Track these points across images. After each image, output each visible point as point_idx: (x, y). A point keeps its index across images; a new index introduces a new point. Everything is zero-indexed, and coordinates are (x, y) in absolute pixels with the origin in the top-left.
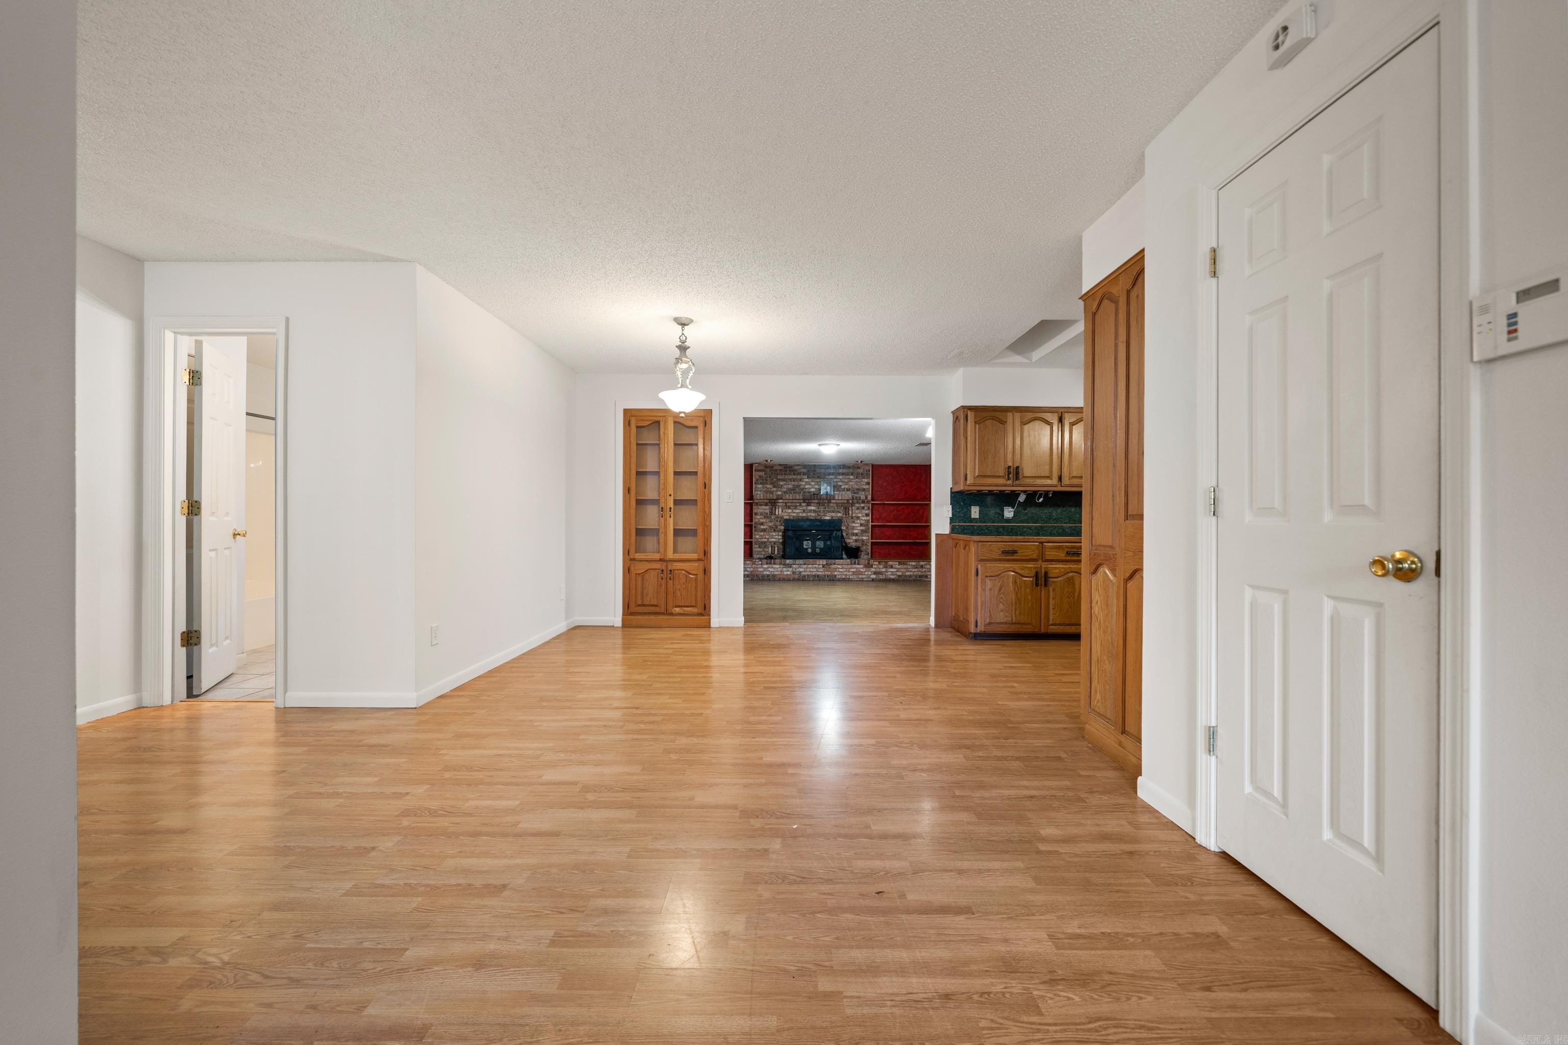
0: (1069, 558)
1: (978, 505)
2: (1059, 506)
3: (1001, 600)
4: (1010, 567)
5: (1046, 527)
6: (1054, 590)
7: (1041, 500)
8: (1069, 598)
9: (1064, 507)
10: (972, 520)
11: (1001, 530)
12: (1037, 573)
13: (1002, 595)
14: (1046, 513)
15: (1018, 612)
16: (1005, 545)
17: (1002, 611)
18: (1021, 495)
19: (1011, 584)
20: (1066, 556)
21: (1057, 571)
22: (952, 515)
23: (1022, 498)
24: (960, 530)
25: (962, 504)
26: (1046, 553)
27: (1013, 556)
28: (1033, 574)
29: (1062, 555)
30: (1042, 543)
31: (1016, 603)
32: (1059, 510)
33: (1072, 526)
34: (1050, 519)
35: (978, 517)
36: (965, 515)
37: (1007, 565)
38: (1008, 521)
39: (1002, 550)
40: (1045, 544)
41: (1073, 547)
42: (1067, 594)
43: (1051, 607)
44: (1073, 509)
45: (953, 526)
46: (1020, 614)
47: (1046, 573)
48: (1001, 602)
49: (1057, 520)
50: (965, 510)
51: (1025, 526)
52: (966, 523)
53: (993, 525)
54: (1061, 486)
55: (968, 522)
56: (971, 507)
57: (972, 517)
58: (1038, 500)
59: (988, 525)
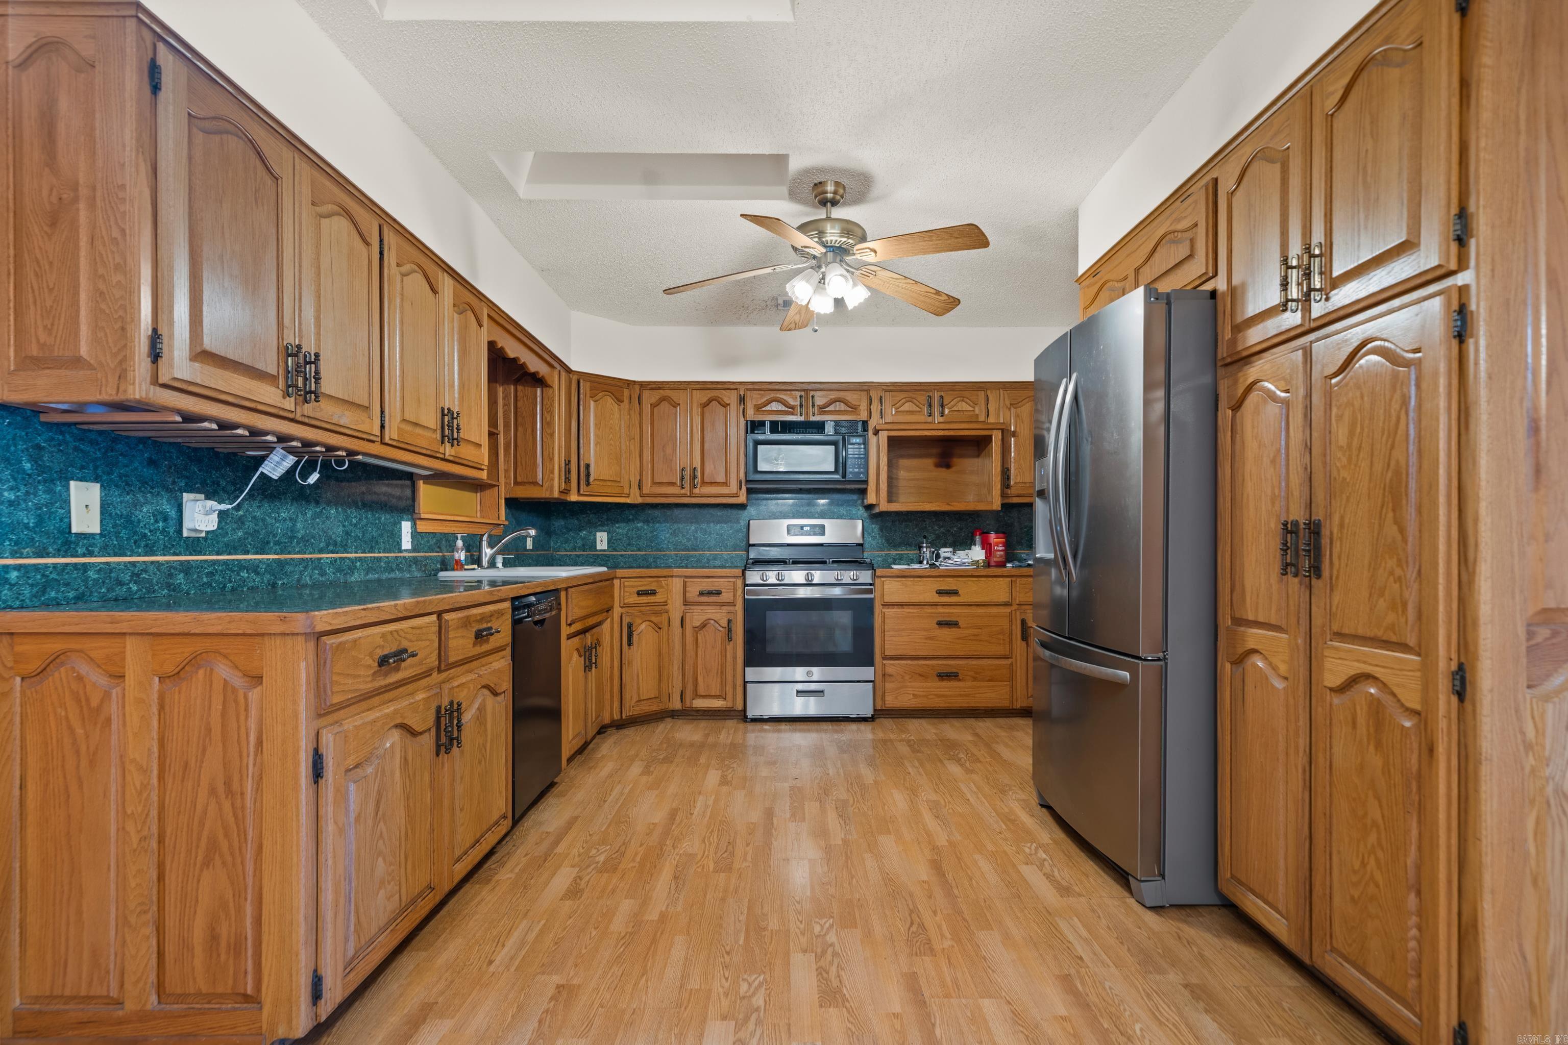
0: (475, 650)
1: (96, 479)
3: (382, 840)
4: (394, 713)
6: (460, 753)
7: (314, 478)
9: (317, 503)
10: (74, 543)
11: (180, 578)
12: (438, 713)
13: (383, 823)
14: (285, 520)
15: (408, 865)
18: (275, 457)
19: (396, 777)
20: (475, 645)
23: (276, 466)
24: (27, 592)
25: (27, 466)
27: (397, 669)
28: (430, 719)
32: (309, 514)
34: (292, 538)
35: (96, 529)
36: (40, 521)
37: (388, 708)
38: (195, 545)
39: (380, 653)
40: (447, 616)
41: (483, 618)
43: (457, 807)
46: (411, 868)
47: (452, 705)
48: (380, 854)
50: (43, 497)
51: (241, 565)
52: (48, 555)
53: (152, 562)
54: (383, 443)
55: (58, 553)
56: (66, 478)
57: (74, 530)
58: (304, 477)
59: (133, 564)
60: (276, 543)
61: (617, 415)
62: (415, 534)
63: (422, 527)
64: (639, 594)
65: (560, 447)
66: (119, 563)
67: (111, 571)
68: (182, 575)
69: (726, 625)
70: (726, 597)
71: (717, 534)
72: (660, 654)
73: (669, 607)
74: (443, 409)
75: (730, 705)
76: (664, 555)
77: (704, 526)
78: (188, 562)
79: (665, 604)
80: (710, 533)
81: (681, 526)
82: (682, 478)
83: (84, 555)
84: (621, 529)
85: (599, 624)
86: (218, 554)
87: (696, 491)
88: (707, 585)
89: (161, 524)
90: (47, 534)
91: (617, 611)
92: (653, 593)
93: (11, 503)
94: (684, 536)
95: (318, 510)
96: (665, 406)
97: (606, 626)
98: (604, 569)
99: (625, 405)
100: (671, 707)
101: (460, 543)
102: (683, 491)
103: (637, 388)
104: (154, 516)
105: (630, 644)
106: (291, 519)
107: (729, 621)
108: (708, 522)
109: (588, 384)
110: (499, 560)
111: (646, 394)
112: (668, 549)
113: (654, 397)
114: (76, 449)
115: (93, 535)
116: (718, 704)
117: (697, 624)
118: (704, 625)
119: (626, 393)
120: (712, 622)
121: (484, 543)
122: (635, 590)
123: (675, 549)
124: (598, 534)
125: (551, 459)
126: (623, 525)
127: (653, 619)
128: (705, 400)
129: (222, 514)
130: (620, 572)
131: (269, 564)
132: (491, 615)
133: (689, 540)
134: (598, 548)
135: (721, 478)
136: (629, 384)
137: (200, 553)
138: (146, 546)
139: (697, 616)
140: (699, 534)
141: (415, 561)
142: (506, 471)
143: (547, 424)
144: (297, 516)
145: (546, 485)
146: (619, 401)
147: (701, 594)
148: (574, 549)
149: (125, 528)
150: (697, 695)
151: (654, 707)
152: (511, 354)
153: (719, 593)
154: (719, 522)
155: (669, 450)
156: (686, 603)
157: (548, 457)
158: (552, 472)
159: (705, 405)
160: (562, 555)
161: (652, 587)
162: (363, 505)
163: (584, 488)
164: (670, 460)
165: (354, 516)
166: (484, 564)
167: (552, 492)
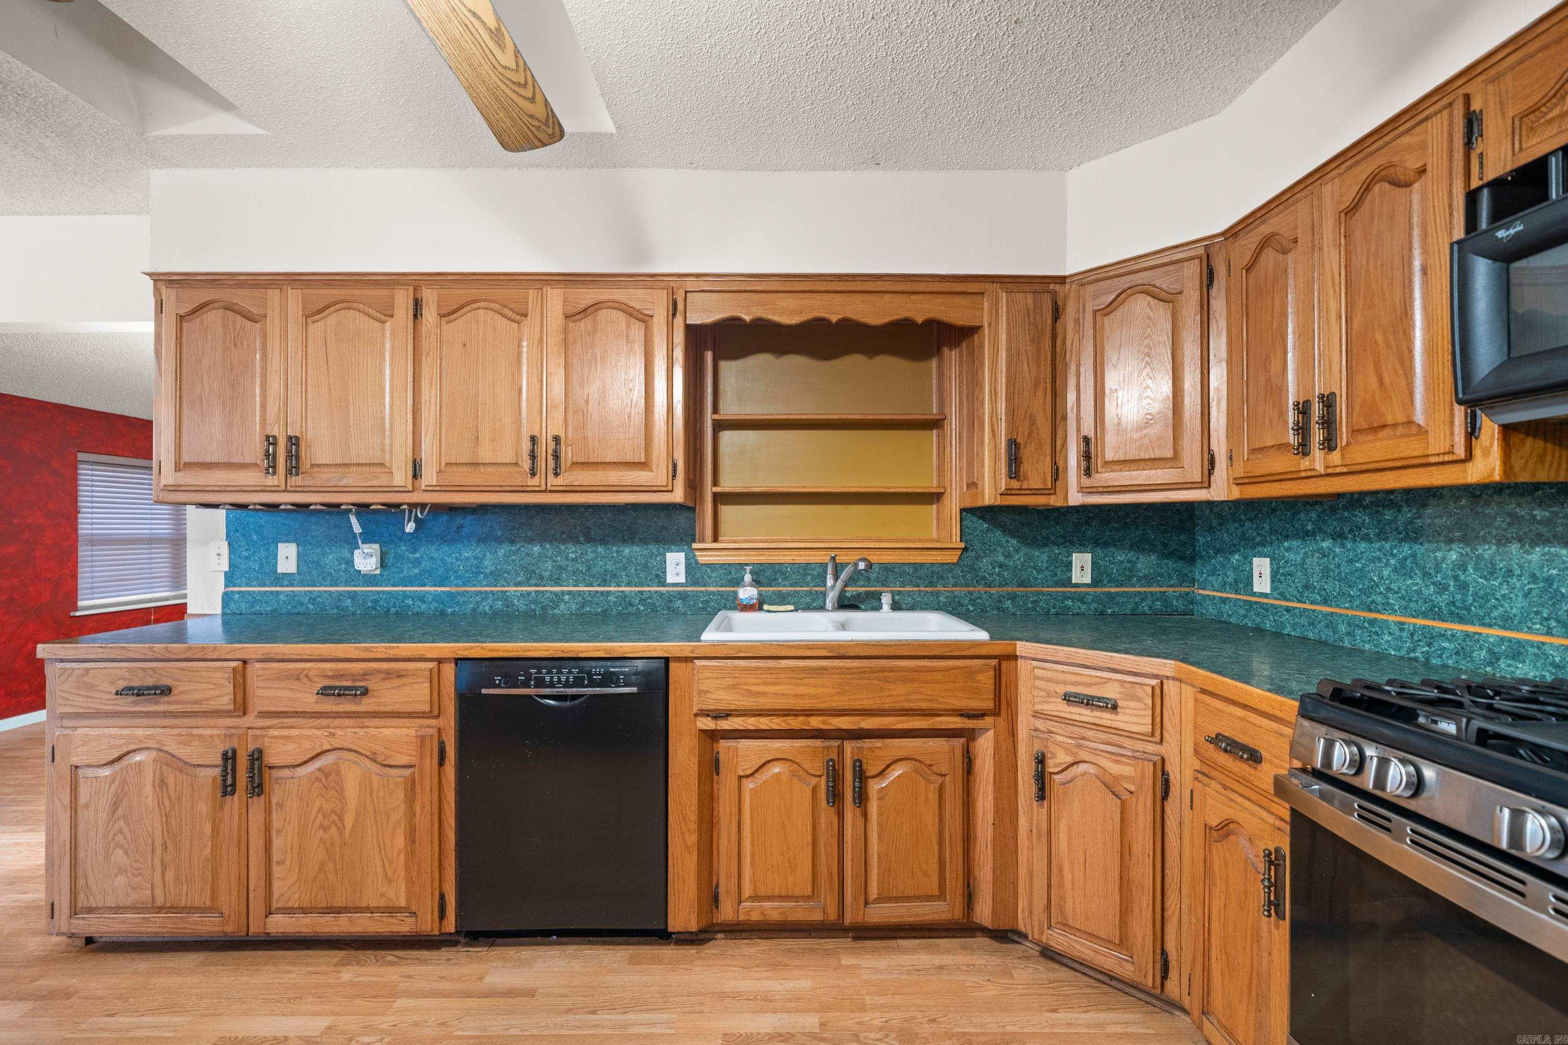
1: (295, 541)
2: (499, 541)
3: (119, 838)
4: (151, 737)
6: (280, 806)
7: (408, 526)
8: (325, 829)
9: (513, 542)
10: (276, 579)
12: (231, 754)
14: (468, 559)
15: (170, 875)
16: (130, 670)
17: (122, 870)
19: (148, 790)
21: (291, 747)
22: (231, 565)
24: (243, 606)
25: (255, 537)
26: (262, 691)
27: (157, 701)
28: (214, 757)
29: (308, 699)
30: (242, 663)
31: (165, 848)
32: (501, 552)
33: (529, 593)
34: (477, 574)
35: (293, 570)
36: (262, 566)
37: (140, 732)
38: (370, 579)
39: (123, 684)
40: (253, 665)
41: (339, 676)
42: (320, 817)
43: (276, 855)
44: (536, 549)
46: (178, 879)
47: (257, 757)
48: (118, 846)
49: (496, 577)
50: (263, 553)
51: (405, 595)
52: (266, 585)
53: (325, 592)
55: (271, 585)
56: (276, 542)
57: (279, 571)
59: (311, 592)
60: (457, 578)
62: (696, 566)
63: (709, 558)
66: (300, 592)
67: (295, 596)
68: (349, 600)
71: (1534, 578)
72: (1126, 850)
76: (1372, 622)
77: (1487, 551)
78: (355, 591)
80: (1510, 572)
81: (1420, 549)
82: (1305, 430)
83: (288, 586)
86: (393, 586)
89: (343, 566)
90: (265, 573)
91: (1022, 721)
93: (246, 558)
94: (1426, 575)
95: (514, 548)
97: (983, 742)
102: (1306, 463)
104: (338, 560)
105: (1040, 795)
106: (476, 558)
108: (1502, 542)
111: (1236, 251)
112: (1387, 607)
114: (284, 524)
115: (293, 574)
119: (1192, 268)
126: (1296, 543)
131: (436, 596)
133: (1442, 588)
134: (1256, 589)
137: (377, 585)
138: (332, 580)
140: (1471, 575)
141: (683, 596)
142: (959, 470)
144: (485, 555)
146: (1171, 292)
148: (1223, 587)
149: (316, 569)
154: (1539, 540)
155: (1275, 366)
160: (1204, 597)
161: (1110, 692)
162: (589, 540)
163: (1086, 482)
164: (1277, 390)
165: (572, 550)
166: (829, 605)
167: (983, 499)
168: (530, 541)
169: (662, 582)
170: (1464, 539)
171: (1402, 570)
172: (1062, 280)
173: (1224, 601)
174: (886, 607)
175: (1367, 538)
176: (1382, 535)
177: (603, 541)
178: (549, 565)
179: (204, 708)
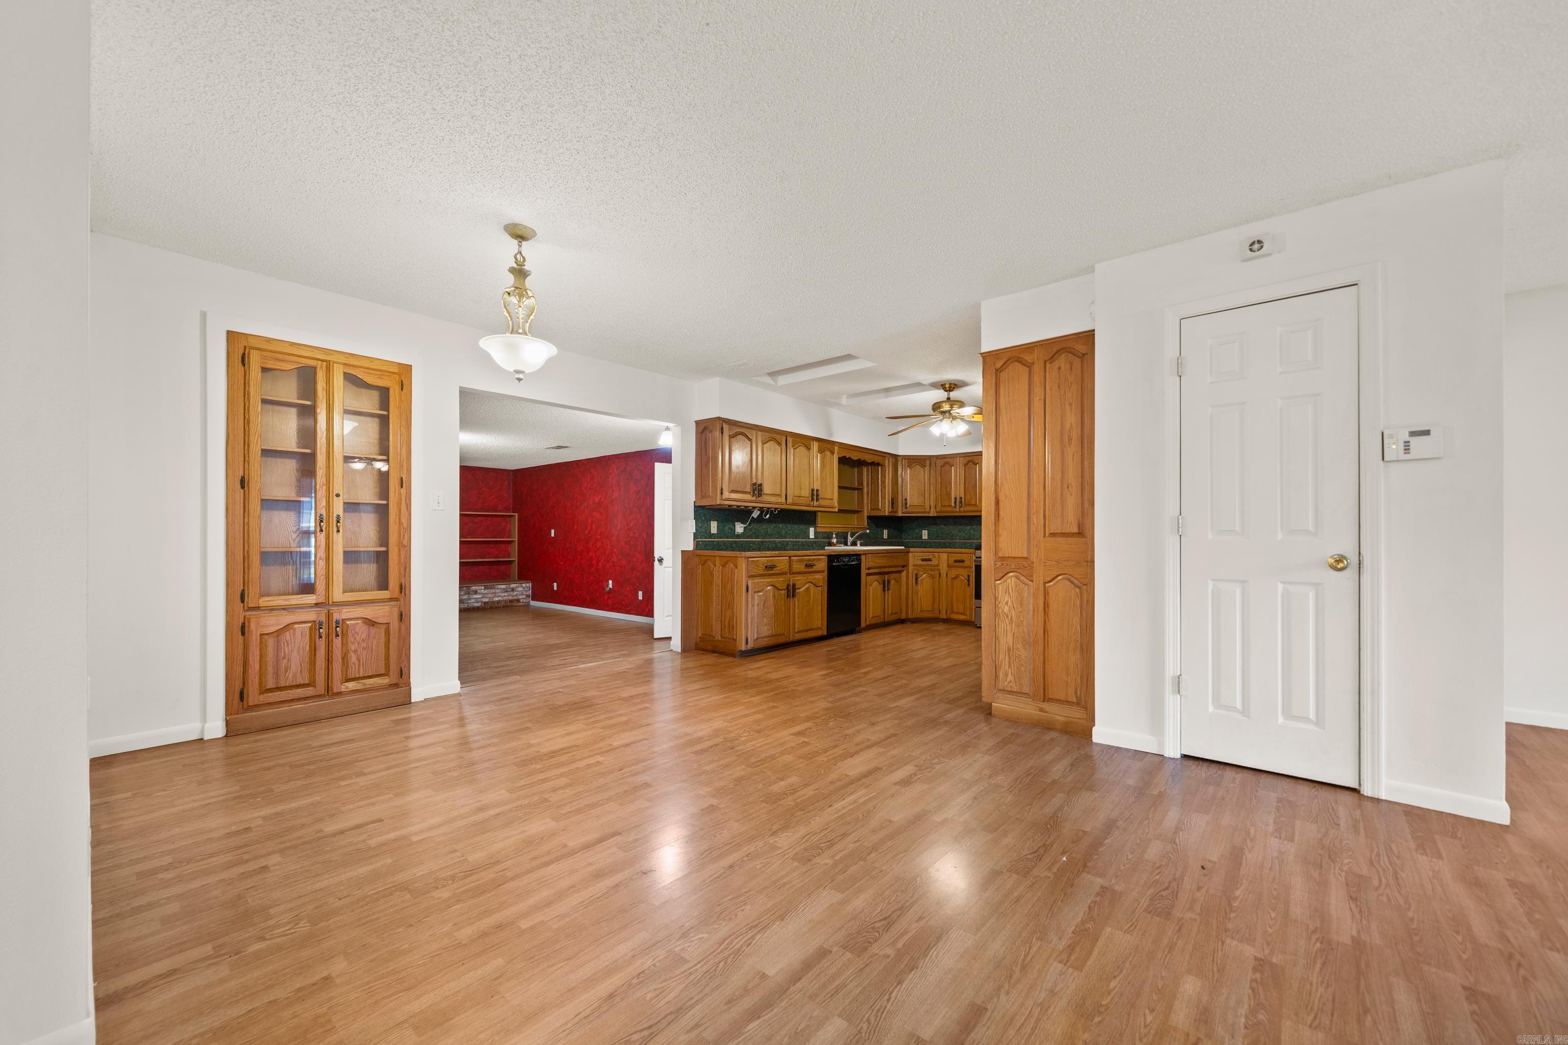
0: (807, 570)
1: (716, 520)
3: (765, 614)
4: (770, 582)
5: (764, 542)
6: (798, 600)
7: (768, 517)
8: (807, 606)
9: (775, 523)
10: (711, 536)
12: (788, 586)
13: (766, 610)
14: (768, 529)
15: (775, 625)
16: (767, 560)
17: (766, 625)
18: (755, 512)
19: (771, 598)
20: (805, 568)
21: (800, 582)
22: (696, 530)
23: (756, 514)
25: (703, 518)
26: (794, 566)
27: (772, 570)
28: (785, 587)
30: (790, 557)
31: (775, 616)
32: (772, 527)
34: (766, 534)
35: (716, 532)
36: (705, 531)
37: (768, 580)
38: (738, 536)
39: (765, 565)
40: (792, 558)
41: (809, 560)
42: (806, 602)
43: (796, 616)
45: (697, 541)
46: (777, 626)
47: (794, 585)
48: (765, 617)
50: (706, 525)
51: (750, 542)
52: (707, 538)
53: (728, 540)
54: (787, 504)
55: (709, 538)
56: (710, 521)
57: (711, 533)
58: (765, 516)
59: (724, 540)
61: (922, 474)
62: (816, 533)
63: (818, 530)
64: (923, 560)
65: (889, 492)
66: (720, 541)
68: (735, 544)
69: (967, 578)
70: (967, 563)
72: (934, 590)
73: (940, 567)
74: (813, 490)
75: (968, 618)
77: (974, 527)
78: (736, 540)
79: (938, 565)
81: (963, 527)
82: (955, 503)
83: (714, 538)
84: (934, 529)
85: (900, 572)
86: (744, 538)
87: (962, 509)
88: (958, 557)
89: (730, 531)
90: (707, 534)
91: (911, 568)
92: (930, 560)
93: (700, 527)
96: (947, 467)
97: (904, 574)
98: (903, 548)
99: (927, 469)
100: (941, 617)
101: (834, 536)
102: (955, 510)
103: (935, 458)
104: (729, 529)
105: (916, 583)
107: (969, 576)
108: (976, 525)
109: (907, 461)
110: (859, 543)
111: (938, 462)
112: (956, 539)
113: (940, 463)
114: (712, 514)
115: (715, 534)
116: (962, 617)
117: (953, 576)
118: (956, 577)
119: (928, 462)
120: (961, 577)
121: (849, 536)
122: (920, 558)
123: (960, 539)
124: (923, 531)
125: (885, 498)
126: (934, 527)
127: (930, 572)
128: (966, 462)
129: (745, 528)
130: (911, 549)
131: (758, 542)
132: (814, 559)
133: (966, 534)
134: (923, 538)
135: (973, 502)
136: (930, 457)
137: (739, 538)
138: (727, 536)
139: (953, 573)
140: (972, 531)
141: (815, 542)
142: (868, 504)
143: (883, 482)
145: (882, 510)
146: (924, 466)
147: (955, 561)
148: (912, 539)
150: (953, 612)
151: (930, 615)
152: (855, 459)
153: (963, 561)
155: (948, 489)
156: (949, 566)
157: (883, 498)
158: (885, 504)
159: (966, 465)
160: (907, 542)
161: (930, 557)
162: (793, 523)
163: (904, 510)
164: (949, 494)
165: (789, 526)
166: (849, 544)
167: (885, 513)
168: (779, 523)
169: (809, 538)
170: (971, 525)
171: (959, 531)
172: (898, 456)
173: (914, 542)
174: (859, 545)
175: (952, 525)
176: (955, 524)
177: (796, 524)
178: (784, 531)
179: (781, 572)
